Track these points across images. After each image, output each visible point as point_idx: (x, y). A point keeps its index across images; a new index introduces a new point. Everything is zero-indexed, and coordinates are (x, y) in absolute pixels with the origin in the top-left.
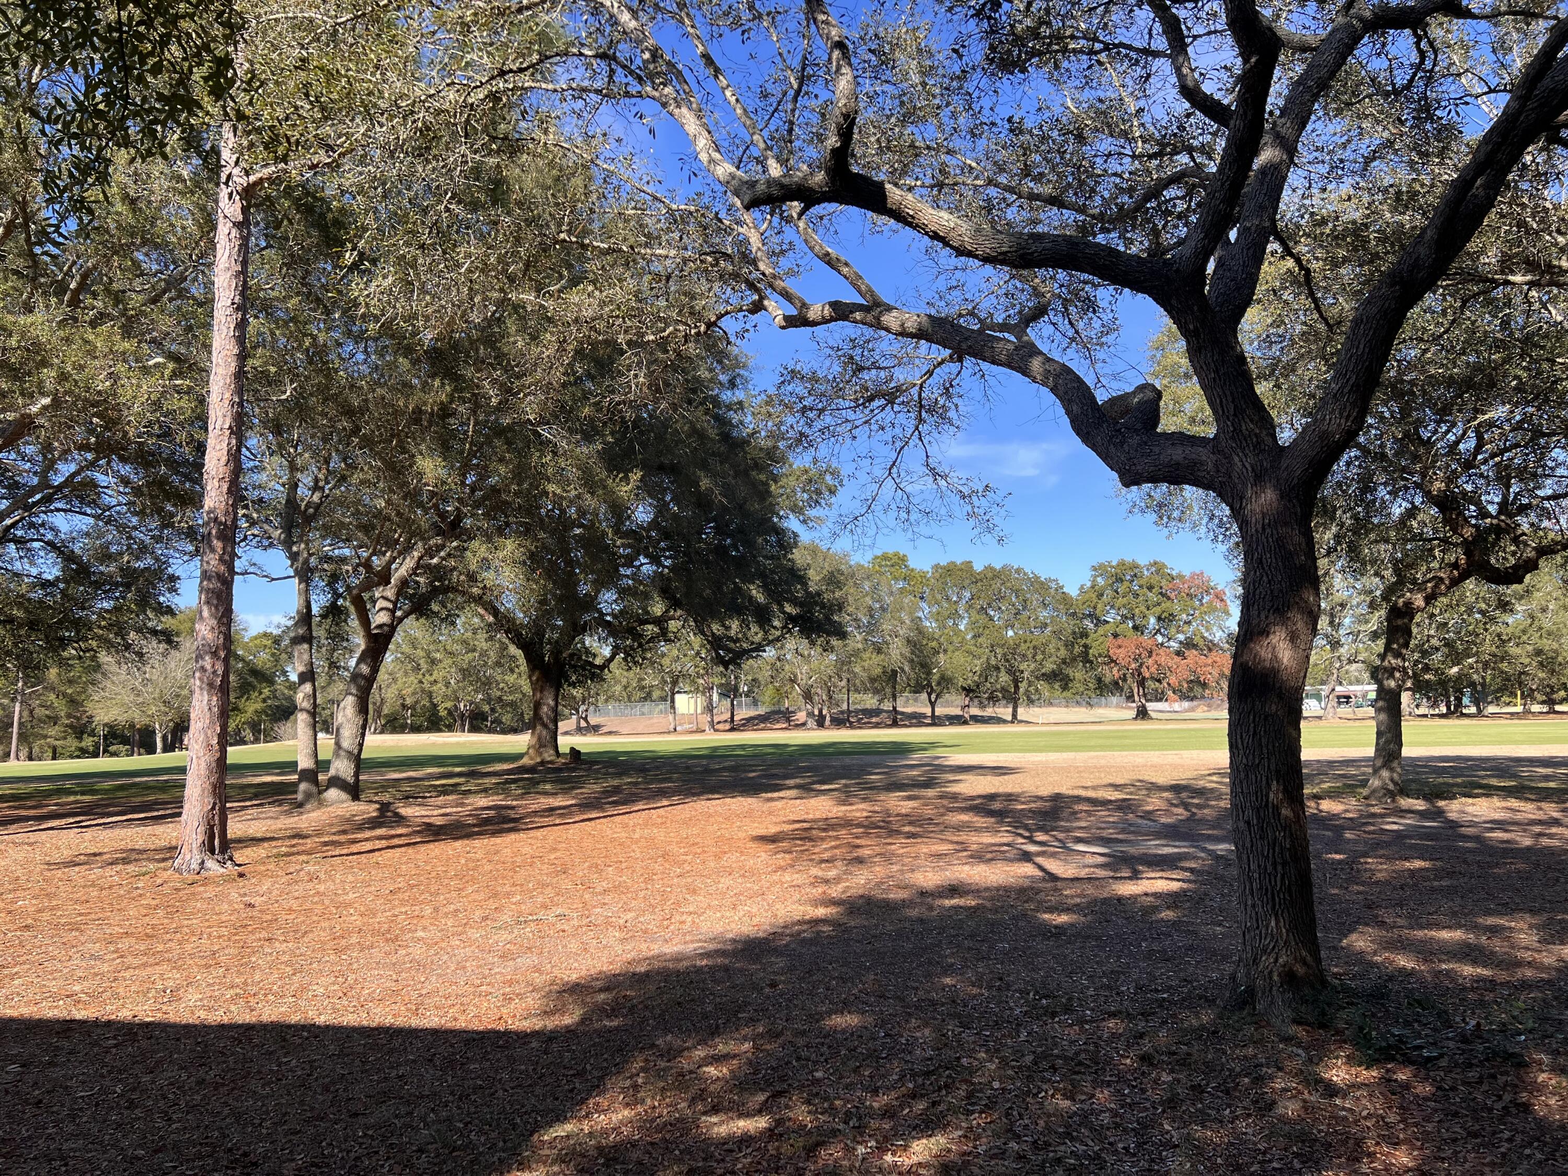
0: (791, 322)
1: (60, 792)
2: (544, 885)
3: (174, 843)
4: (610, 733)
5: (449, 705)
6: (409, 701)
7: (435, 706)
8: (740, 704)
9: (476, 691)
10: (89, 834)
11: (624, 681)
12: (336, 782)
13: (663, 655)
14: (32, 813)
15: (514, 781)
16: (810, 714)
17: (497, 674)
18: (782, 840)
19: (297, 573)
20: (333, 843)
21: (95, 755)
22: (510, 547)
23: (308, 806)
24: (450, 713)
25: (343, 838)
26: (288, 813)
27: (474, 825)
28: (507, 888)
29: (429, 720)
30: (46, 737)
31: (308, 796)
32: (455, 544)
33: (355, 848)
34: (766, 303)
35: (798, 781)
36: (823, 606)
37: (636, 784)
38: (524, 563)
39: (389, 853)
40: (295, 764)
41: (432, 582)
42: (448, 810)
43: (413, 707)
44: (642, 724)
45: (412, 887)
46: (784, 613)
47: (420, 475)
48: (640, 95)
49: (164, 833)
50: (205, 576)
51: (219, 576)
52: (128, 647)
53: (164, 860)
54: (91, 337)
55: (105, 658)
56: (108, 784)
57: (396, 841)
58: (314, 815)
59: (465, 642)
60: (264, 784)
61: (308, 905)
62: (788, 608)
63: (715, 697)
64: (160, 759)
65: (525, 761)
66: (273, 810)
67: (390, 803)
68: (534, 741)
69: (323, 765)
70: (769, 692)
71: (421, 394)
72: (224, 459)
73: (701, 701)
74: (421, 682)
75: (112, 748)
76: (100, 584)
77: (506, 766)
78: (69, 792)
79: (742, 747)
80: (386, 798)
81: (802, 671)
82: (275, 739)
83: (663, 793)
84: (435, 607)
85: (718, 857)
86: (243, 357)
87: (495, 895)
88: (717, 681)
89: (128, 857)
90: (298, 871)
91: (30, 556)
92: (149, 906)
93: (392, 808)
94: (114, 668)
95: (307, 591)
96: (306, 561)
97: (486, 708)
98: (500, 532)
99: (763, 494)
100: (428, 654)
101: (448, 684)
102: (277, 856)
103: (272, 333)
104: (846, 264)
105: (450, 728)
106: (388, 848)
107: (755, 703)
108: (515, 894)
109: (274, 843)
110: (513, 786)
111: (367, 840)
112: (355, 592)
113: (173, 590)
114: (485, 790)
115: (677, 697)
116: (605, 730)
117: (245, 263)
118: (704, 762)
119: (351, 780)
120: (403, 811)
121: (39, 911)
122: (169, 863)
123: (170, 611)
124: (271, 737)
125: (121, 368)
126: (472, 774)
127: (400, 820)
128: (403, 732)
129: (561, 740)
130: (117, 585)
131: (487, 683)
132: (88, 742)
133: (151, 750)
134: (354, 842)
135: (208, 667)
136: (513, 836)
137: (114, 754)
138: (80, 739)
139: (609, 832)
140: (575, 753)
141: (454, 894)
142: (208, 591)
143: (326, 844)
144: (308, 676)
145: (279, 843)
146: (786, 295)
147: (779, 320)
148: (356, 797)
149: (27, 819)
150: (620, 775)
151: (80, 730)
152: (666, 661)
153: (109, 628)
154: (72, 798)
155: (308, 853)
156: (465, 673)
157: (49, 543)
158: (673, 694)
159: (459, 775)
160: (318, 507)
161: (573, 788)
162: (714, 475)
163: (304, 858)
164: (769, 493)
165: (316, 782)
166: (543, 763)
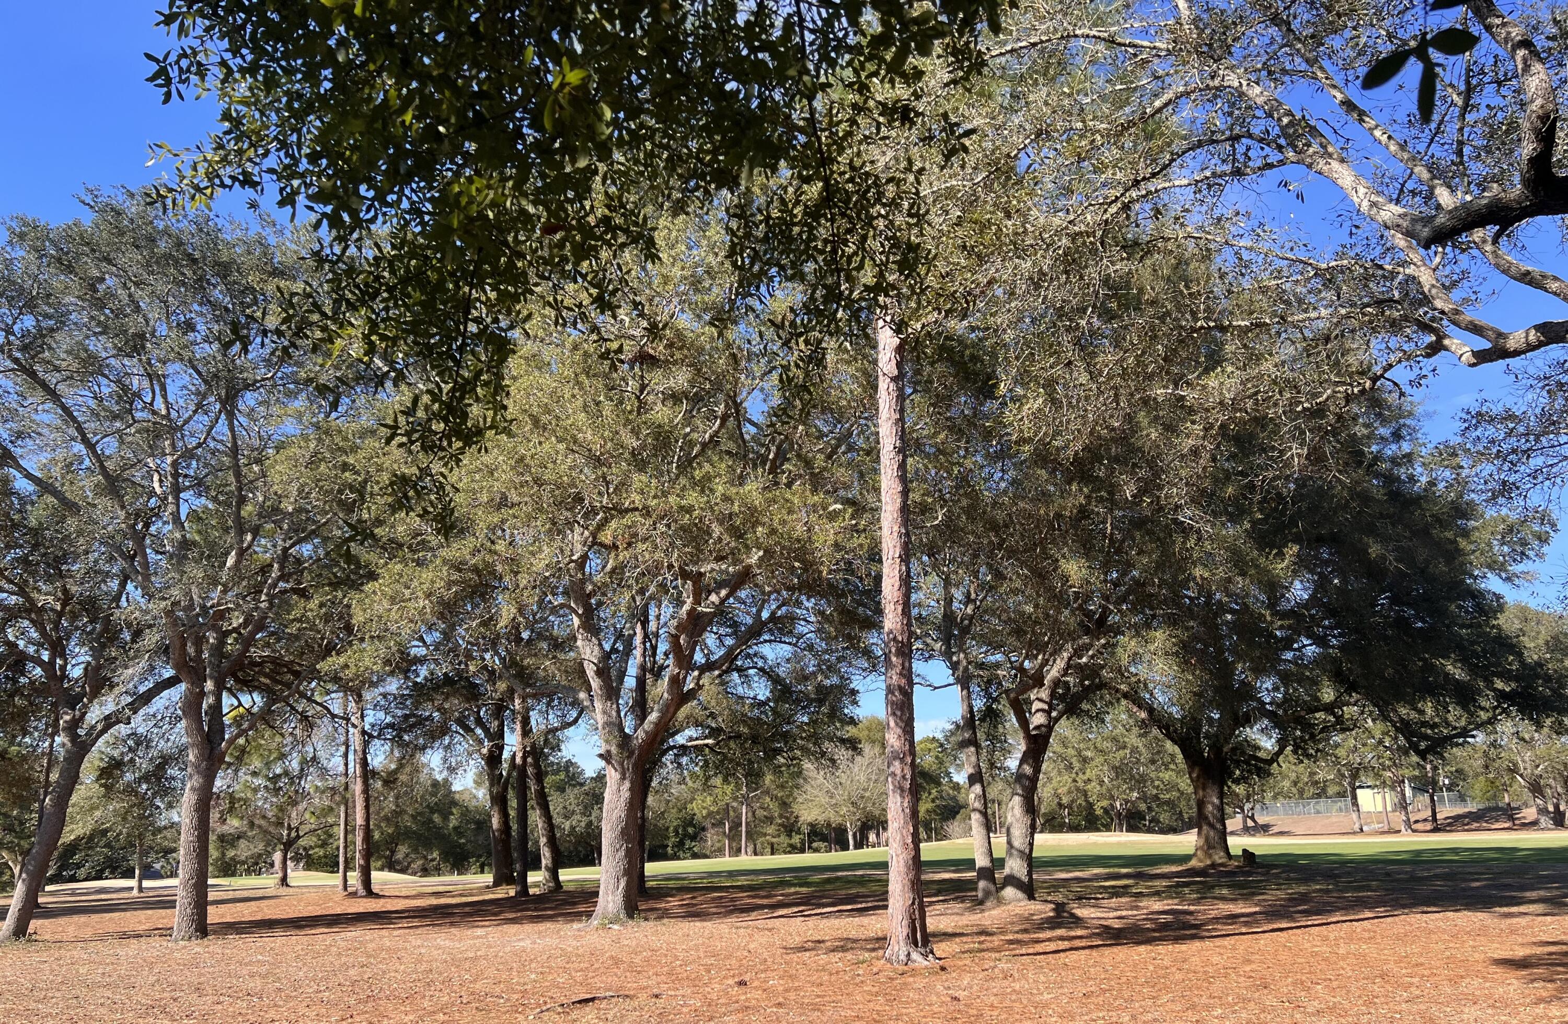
0: (1481, 357)
1: (783, 884)
2: (1246, 1000)
3: (880, 934)
4: (1281, 833)
5: (1105, 803)
6: (1065, 801)
7: (1090, 805)
8: (1442, 799)
9: (1131, 790)
10: (812, 922)
11: (1293, 776)
12: (1011, 880)
13: (1337, 745)
14: (765, 902)
15: (1186, 885)
16: (1543, 811)
17: (1151, 772)
18: (1537, 966)
19: (958, 681)
20: (1018, 942)
21: (802, 851)
22: (1160, 637)
23: (988, 904)
24: (1106, 811)
25: (1025, 937)
26: (971, 910)
27: (1154, 930)
28: (1204, 1000)
29: (1086, 819)
30: (765, 835)
31: (987, 894)
32: (1103, 641)
33: (1039, 948)
34: (1446, 342)
35: (1542, 893)
36: (1548, 679)
37: (1327, 891)
38: (1177, 654)
39: (1074, 955)
40: (972, 862)
41: (1082, 682)
42: (1124, 913)
43: (1070, 807)
44: (1319, 824)
45: (1104, 991)
46: (1495, 690)
47: (1065, 579)
48: (1282, 163)
49: (872, 925)
50: (890, 690)
51: (900, 688)
52: (823, 754)
53: (874, 950)
54: (788, 496)
55: (807, 765)
56: (817, 878)
57: (1078, 943)
58: (994, 912)
59: (1115, 739)
60: (944, 881)
61: (1007, 1003)
62: (1499, 684)
63: (1408, 792)
64: (852, 856)
65: (1194, 863)
66: (958, 906)
67: (1064, 904)
68: (1201, 842)
69: (999, 863)
70: (1479, 786)
71: (1061, 501)
72: (897, 584)
73: (1390, 797)
74: (1075, 781)
75: (815, 845)
76: (800, 701)
77: (1174, 869)
78: (789, 884)
79: (1455, 851)
80: (1059, 898)
81: (1525, 759)
82: (945, 837)
83: (1362, 904)
84: (1085, 706)
85: (1454, 981)
86: (905, 493)
87: (1193, 1007)
88: (1407, 772)
89: (845, 945)
90: (993, 968)
91: (747, 681)
92: (870, 993)
93: (1067, 908)
94: (813, 774)
95: (969, 697)
96: (966, 669)
97: (1143, 807)
98: (1148, 626)
99: (1453, 554)
100: (1079, 752)
101: (1101, 783)
102: (970, 951)
103: (926, 467)
104: (1556, 279)
105: (1107, 828)
106: (1071, 949)
107: (1462, 798)
108: (1214, 1007)
109: (964, 939)
110: (1186, 890)
111: (1049, 940)
112: (1012, 695)
113: (855, 702)
114: (1157, 893)
115: (1359, 791)
116: (1276, 829)
117: (902, 411)
118: (1408, 868)
119: (1025, 879)
120: (1079, 912)
121: (787, 990)
122: (881, 952)
123: (853, 721)
124: (942, 836)
125: (813, 518)
126: (1139, 876)
127: (1077, 921)
128: (1061, 832)
129: (1231, 840)
130: (811, 701)
131: (1142, 780)
132: (796, 839)
133: (845, 847)
134: (1038, 941)
135: (898, 772)
136: (1197, 944)
137: (816, 850)
138: (790, 836)
139: (1307, 945)
140: (1248, 855)
141: (1150, 1003)
142: (893, 703)
143: (1011, 942)
144: (976, 778)
145: (969, 939)
146: (1476, 329)
147: (1467, 357)
148: (1031, 897)
149: (762, 907)
150: (1306, 880)
151: (790, 828)
152: (1341, 752)
153: (808, 739)
154: (792, 890)
155: (997, 950)
156: (1118, 770)
157: (761, 670)
158: (1354, 790)
159: (1127, 876)
160: (971, 618)
161: (1254, 894)
162: (1384, 539)
163: (993, 955)
164: (1459, 551)
165: (993, 880)
166: (1213, 866)
